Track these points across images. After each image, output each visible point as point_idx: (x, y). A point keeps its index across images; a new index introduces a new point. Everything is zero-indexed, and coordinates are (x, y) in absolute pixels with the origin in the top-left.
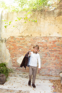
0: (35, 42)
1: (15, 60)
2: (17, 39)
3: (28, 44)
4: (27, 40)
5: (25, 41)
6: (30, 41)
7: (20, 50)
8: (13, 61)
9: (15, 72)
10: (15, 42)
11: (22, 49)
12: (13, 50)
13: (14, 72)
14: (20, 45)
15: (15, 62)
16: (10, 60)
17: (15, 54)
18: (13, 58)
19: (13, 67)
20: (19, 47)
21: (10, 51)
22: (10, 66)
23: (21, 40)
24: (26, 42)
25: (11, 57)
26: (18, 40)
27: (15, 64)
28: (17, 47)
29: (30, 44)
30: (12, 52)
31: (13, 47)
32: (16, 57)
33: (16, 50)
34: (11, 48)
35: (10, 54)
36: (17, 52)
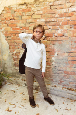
0: (53, 15)
2: (16, 13)
3: (38, 20)
4: (36, 12)
5: (31, 15)
6: (41, 12)
8: (14, 56)
9: (19, 76)
10: (13, 19)
12: (12, 37)
13: (17, 75)
14: (23, 25)
15: (17, 59)
16: (9, 55)
17: (15, 44)
18: (14, 51)
19: (15, 67)
20: (22, 30)
21: (8, 38)
22: (11, 65)
23: (24, 13)
24: (34, 17)
25: (10, 48)
26: (19, 14)
27: (18, 62)
28: (18, 29)
29: (43, 20)
30: (11, 39)
31: (12, 30)
32: (18, 50)
33: (17, 36)
34: (8, 32)
35: (7, 43)
36: (18, 40)
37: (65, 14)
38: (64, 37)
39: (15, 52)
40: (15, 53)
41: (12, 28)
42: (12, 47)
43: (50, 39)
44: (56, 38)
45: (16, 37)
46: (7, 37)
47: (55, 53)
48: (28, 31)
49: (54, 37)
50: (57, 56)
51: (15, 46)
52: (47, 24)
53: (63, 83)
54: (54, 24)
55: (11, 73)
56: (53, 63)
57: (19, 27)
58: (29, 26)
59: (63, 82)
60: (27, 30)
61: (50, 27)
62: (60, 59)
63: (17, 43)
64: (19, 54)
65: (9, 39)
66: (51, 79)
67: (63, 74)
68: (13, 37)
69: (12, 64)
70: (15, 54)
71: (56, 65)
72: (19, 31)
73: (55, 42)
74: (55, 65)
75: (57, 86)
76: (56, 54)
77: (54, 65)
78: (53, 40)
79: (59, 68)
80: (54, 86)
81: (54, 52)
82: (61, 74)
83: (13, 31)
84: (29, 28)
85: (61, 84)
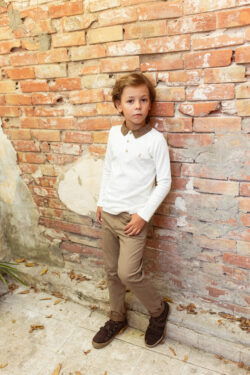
0: (172, 24)
1: (49, 187)
2: (29, 21)
3: (112, 50)
4: (102, 16)
5: (86, 30)
6: (124, 14)
7: (68, 110)
8: (37, 190)
9: (60, 261)
10: (21, 48)
11: (76, 99)
12: (24, 117)
13: (53, 258)
14: (57, 71)
15: (47, 198)
16: (20, 185)
17: (37, 144)
18: (34, 171)
19: (43, 229)
20: (55, 91)
22: (28, 219)
23: (57, 23)
24: (96, 35)
25: (19, 161)
27: (52, 211)
28: (40, 87)
29: (132, 47)
30: (19, 125)
31: (19, 92)
32: (47, 165)
33: (40, 116)
34: (8, 101)
35: (9, 142)
36: (45, 128)
37: (224, 17)
38: (221, 117)
39: (38, 175)
40: (40, 179)
41: (19, 86)
42: (27, 157)
43: (164, 123)
44: (186, 123)
45: (35, 118)
46: (7, 120)
47: (186, 181)
48: (79, 95)
49: (178, 116)
50: (194, 192)
51: (36, 152)
52: (148, 64)
53: (221, 297)
54: (177, 62)
55: (31, 250)
56: (182, 222)
57: (45, 81)
58: (82, 76)
59: (223, 293)
60: (74, 89)
61: (160, 75)
62: (207, 205)
63: (42, 142)
64: (54, 181)
65: (12, 127)
66: (175, 281)
67: (221, 264)
68: (27, 120)
69: (32, 218)
70: (38, 182)
71: (192, 229)
72: (45, 94)
73: (185, 137)
74: (188, 229)
75: (197, 306)
76: (190, 185)
77: (184, 230)
78: (177, 128)
79: (204, 242)
80: (186, 305)
81: (182, 177)
82: (213, 265)
83: (25, 95)
84: (79, 81)
85: (213, 302)
